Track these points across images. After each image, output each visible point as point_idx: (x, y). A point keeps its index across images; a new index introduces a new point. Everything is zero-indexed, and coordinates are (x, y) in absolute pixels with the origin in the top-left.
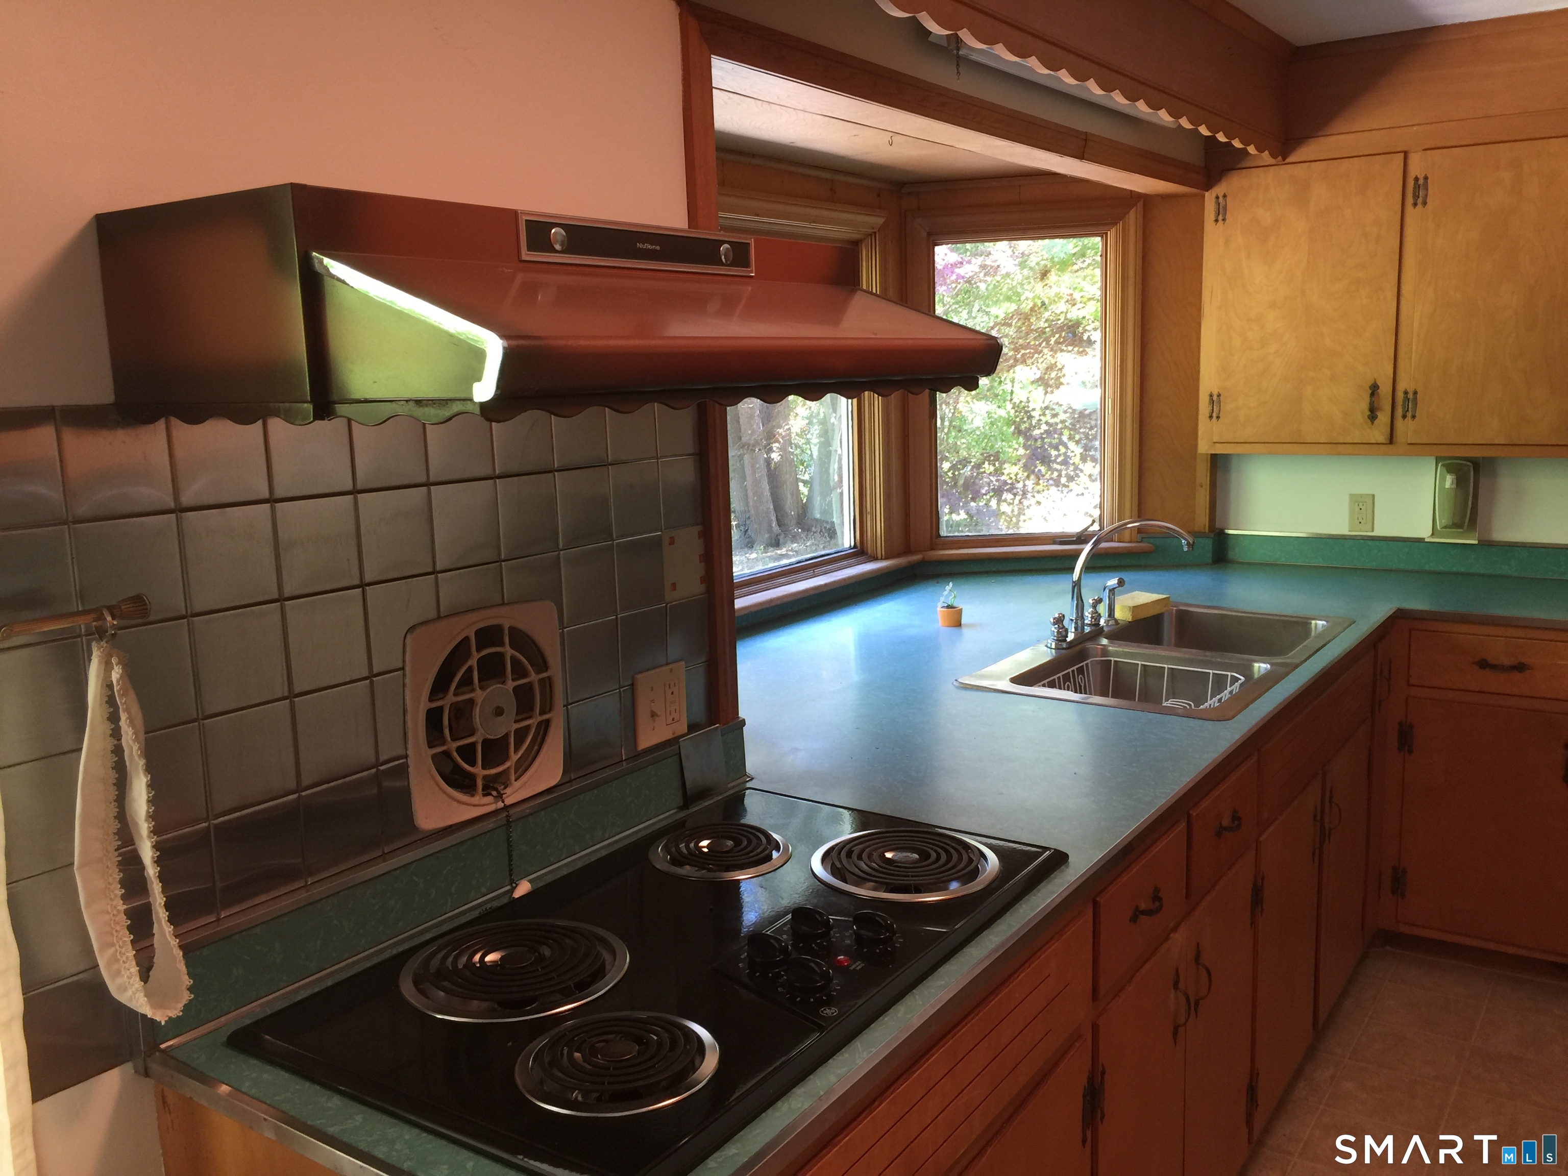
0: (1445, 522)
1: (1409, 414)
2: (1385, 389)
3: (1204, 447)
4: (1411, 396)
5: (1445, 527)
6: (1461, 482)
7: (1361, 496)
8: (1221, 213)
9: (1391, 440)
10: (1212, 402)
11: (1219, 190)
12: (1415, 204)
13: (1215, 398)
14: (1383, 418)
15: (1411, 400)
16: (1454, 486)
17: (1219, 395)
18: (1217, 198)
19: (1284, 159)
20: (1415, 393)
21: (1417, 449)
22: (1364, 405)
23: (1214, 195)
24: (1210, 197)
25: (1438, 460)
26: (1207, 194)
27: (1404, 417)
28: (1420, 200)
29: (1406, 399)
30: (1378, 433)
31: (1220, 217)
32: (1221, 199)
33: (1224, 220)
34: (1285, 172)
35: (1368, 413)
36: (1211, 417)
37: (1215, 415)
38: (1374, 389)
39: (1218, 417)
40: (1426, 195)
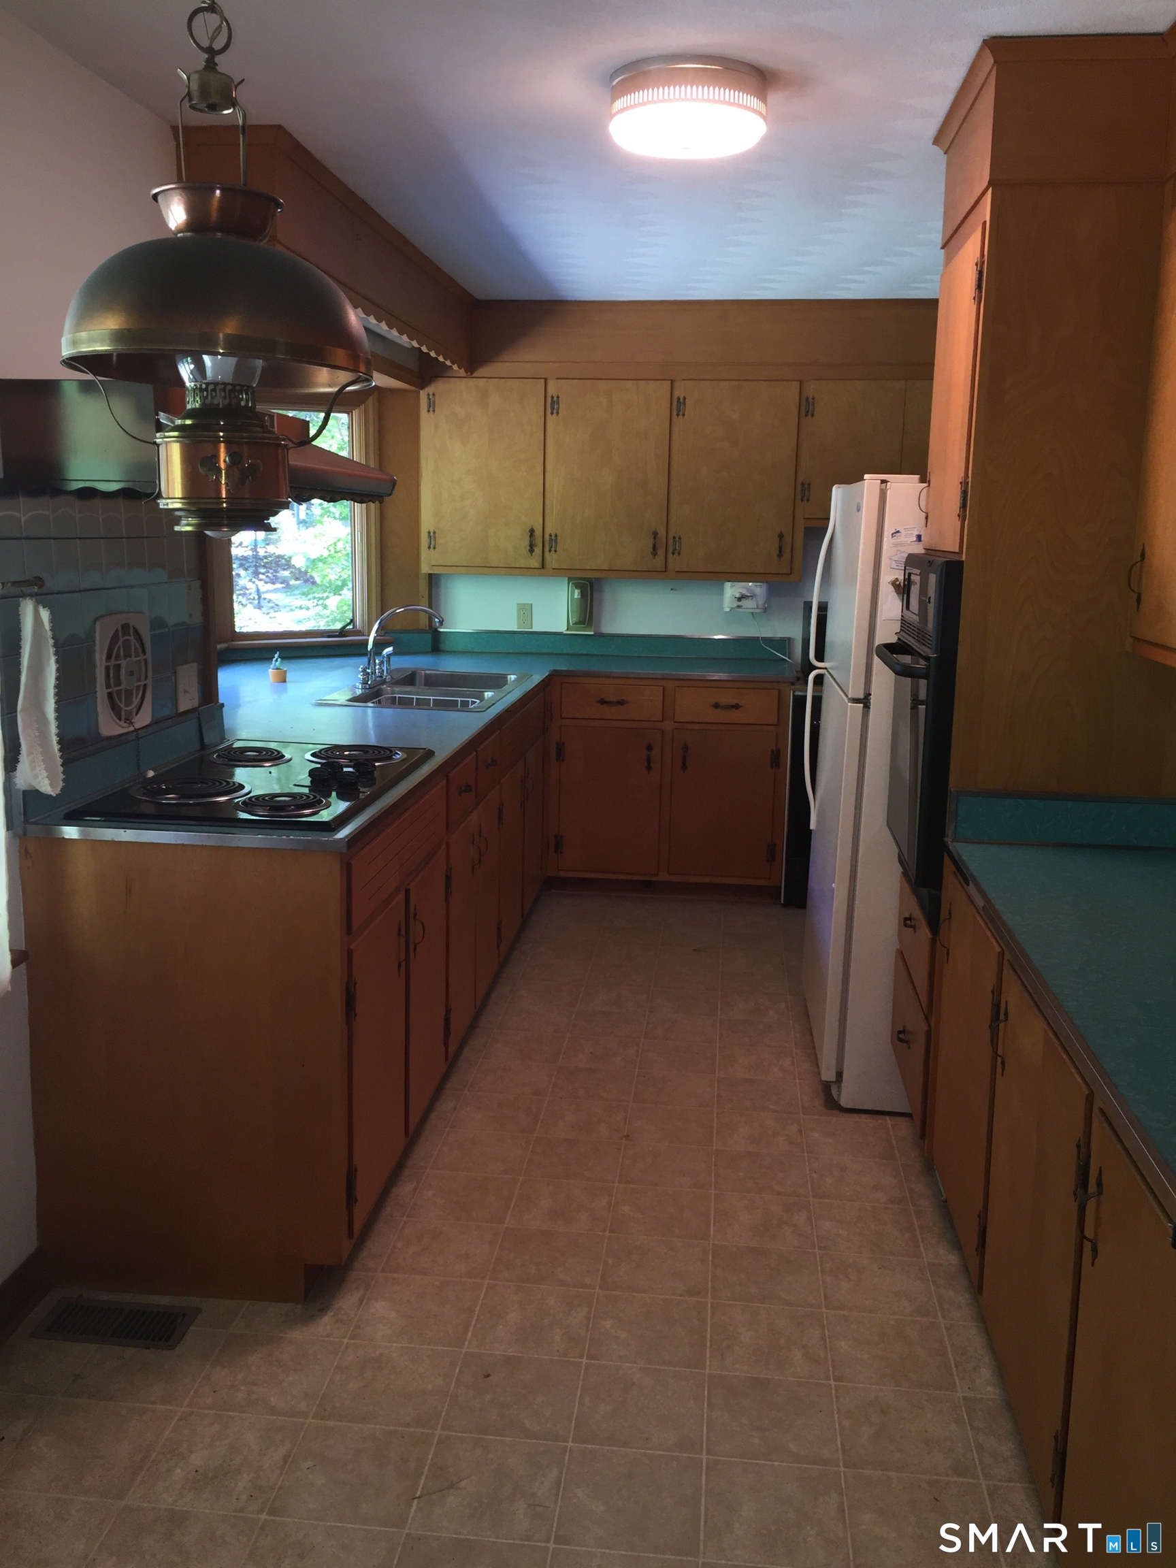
0: (575, 620)
1: (553, 549)
2: (538, 532)
3: (425, 569)
4: (553, 537)
5: (576, 624)
6: (583, 594)
7: (524, 605)
8: (431, 406)
9: (543, 566)
10: (430, 537)
11: (430, 389)
12: (552, 413)
13: (432, 534)
14: (538, 551)
15: (554, 539)
16: (580, 597)
17: (434, 533)
18: (429, 395)
19: (471, 374)
20: (556, 536)
21: (558, 572)
22: (527, 543)
23: (426, 393)
24: (423, 394)
25: (570, 579)
26: (421, 392)
27: (550, 551)
28: (555, 411)
29: (551, 540)
30: (535, 562)
31: (431, 409)
32: (431, 397)
33: (434, 411)
34: (472, 383)
35: (528, 548)
36: (429, 548)
37: (432, 546)
38: (532, 532)
39: (434, 548)
40: (558, 409)
